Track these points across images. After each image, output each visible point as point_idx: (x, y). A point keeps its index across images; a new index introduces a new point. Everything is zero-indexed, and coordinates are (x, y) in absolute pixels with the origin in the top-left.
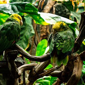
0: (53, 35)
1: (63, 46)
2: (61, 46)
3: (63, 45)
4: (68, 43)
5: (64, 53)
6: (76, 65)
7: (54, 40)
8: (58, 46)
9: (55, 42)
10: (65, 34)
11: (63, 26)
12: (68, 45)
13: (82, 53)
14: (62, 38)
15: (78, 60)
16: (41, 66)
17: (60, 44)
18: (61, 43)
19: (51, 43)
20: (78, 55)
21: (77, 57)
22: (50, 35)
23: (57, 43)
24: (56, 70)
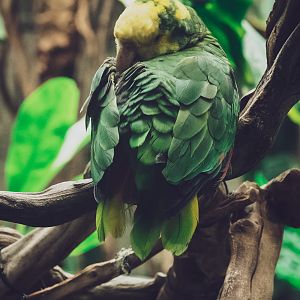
0: (112, 77)
1: (172, 143)
2: (158, 142)
3: (171, 133)
4: (203, 125)
5: (176, 180)
6: (241, 248)
7: (119, 104)
8: (141, 141)
9: (123, 118)
10: (183, 73)
11: (176, 22)
12: (198, 135)
13: (278, 179)
14: (164, 98)
15: (254, 219)
16: (37, 246)
17: (153, 128)
18: (159, 125)
19: (103, 122)
20: (253, 193)
21: (249, 202)
22: (100, 72)
23: (138, 125)
24: (122, 273)
